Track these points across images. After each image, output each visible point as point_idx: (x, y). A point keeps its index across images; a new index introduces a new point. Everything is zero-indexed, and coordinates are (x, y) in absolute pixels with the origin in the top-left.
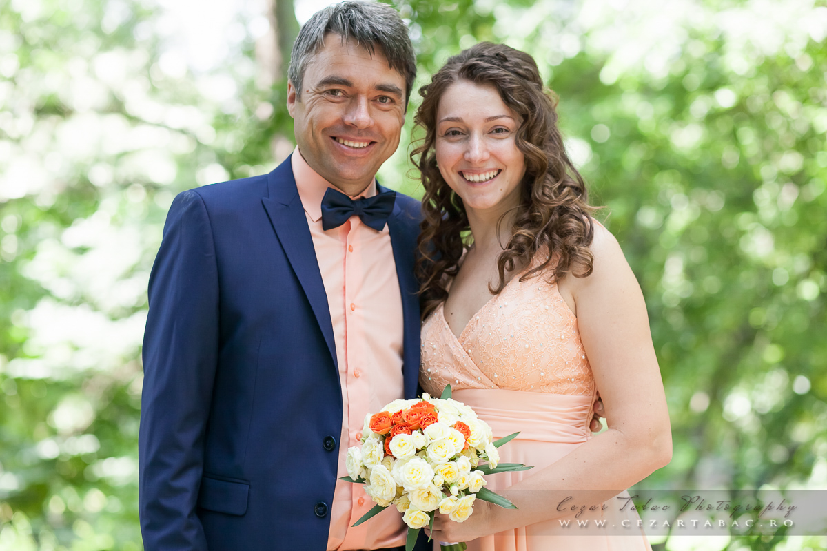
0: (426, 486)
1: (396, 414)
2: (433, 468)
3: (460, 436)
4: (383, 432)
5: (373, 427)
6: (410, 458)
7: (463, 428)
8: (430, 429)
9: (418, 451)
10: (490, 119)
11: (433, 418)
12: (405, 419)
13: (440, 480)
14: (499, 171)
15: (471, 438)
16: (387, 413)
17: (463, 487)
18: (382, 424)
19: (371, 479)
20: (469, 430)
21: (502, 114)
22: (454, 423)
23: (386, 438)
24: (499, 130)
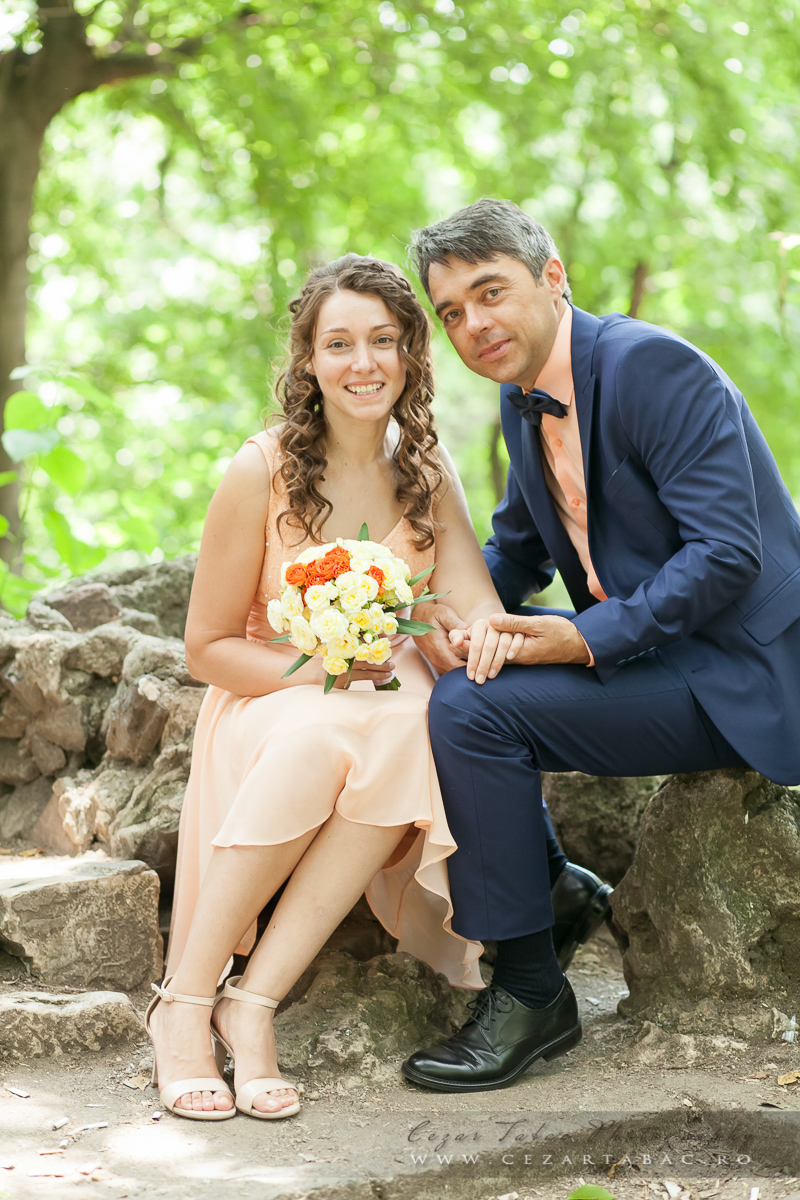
0: (341, 636)
1: (311, 565)
2: (347, 617)
3: (373, 583)
4: (300, 584)
5: (288, 580)
6: (324, 609)
7: (376, 573)
8: (342, 579)
9: (331, 601)
10: (377, 328)
11: (345, 567)
12: (318, 569)
13: (356, 629)
14: (383, 384)
15: (385, 582)
16: (300, 564)
17: (378, 632)
18: (296, 577)
19: (292, 630)
20: (382, 574)
21: (387, 323)
22: (368, 569)
23: (303, 589)
24: (382, 340)
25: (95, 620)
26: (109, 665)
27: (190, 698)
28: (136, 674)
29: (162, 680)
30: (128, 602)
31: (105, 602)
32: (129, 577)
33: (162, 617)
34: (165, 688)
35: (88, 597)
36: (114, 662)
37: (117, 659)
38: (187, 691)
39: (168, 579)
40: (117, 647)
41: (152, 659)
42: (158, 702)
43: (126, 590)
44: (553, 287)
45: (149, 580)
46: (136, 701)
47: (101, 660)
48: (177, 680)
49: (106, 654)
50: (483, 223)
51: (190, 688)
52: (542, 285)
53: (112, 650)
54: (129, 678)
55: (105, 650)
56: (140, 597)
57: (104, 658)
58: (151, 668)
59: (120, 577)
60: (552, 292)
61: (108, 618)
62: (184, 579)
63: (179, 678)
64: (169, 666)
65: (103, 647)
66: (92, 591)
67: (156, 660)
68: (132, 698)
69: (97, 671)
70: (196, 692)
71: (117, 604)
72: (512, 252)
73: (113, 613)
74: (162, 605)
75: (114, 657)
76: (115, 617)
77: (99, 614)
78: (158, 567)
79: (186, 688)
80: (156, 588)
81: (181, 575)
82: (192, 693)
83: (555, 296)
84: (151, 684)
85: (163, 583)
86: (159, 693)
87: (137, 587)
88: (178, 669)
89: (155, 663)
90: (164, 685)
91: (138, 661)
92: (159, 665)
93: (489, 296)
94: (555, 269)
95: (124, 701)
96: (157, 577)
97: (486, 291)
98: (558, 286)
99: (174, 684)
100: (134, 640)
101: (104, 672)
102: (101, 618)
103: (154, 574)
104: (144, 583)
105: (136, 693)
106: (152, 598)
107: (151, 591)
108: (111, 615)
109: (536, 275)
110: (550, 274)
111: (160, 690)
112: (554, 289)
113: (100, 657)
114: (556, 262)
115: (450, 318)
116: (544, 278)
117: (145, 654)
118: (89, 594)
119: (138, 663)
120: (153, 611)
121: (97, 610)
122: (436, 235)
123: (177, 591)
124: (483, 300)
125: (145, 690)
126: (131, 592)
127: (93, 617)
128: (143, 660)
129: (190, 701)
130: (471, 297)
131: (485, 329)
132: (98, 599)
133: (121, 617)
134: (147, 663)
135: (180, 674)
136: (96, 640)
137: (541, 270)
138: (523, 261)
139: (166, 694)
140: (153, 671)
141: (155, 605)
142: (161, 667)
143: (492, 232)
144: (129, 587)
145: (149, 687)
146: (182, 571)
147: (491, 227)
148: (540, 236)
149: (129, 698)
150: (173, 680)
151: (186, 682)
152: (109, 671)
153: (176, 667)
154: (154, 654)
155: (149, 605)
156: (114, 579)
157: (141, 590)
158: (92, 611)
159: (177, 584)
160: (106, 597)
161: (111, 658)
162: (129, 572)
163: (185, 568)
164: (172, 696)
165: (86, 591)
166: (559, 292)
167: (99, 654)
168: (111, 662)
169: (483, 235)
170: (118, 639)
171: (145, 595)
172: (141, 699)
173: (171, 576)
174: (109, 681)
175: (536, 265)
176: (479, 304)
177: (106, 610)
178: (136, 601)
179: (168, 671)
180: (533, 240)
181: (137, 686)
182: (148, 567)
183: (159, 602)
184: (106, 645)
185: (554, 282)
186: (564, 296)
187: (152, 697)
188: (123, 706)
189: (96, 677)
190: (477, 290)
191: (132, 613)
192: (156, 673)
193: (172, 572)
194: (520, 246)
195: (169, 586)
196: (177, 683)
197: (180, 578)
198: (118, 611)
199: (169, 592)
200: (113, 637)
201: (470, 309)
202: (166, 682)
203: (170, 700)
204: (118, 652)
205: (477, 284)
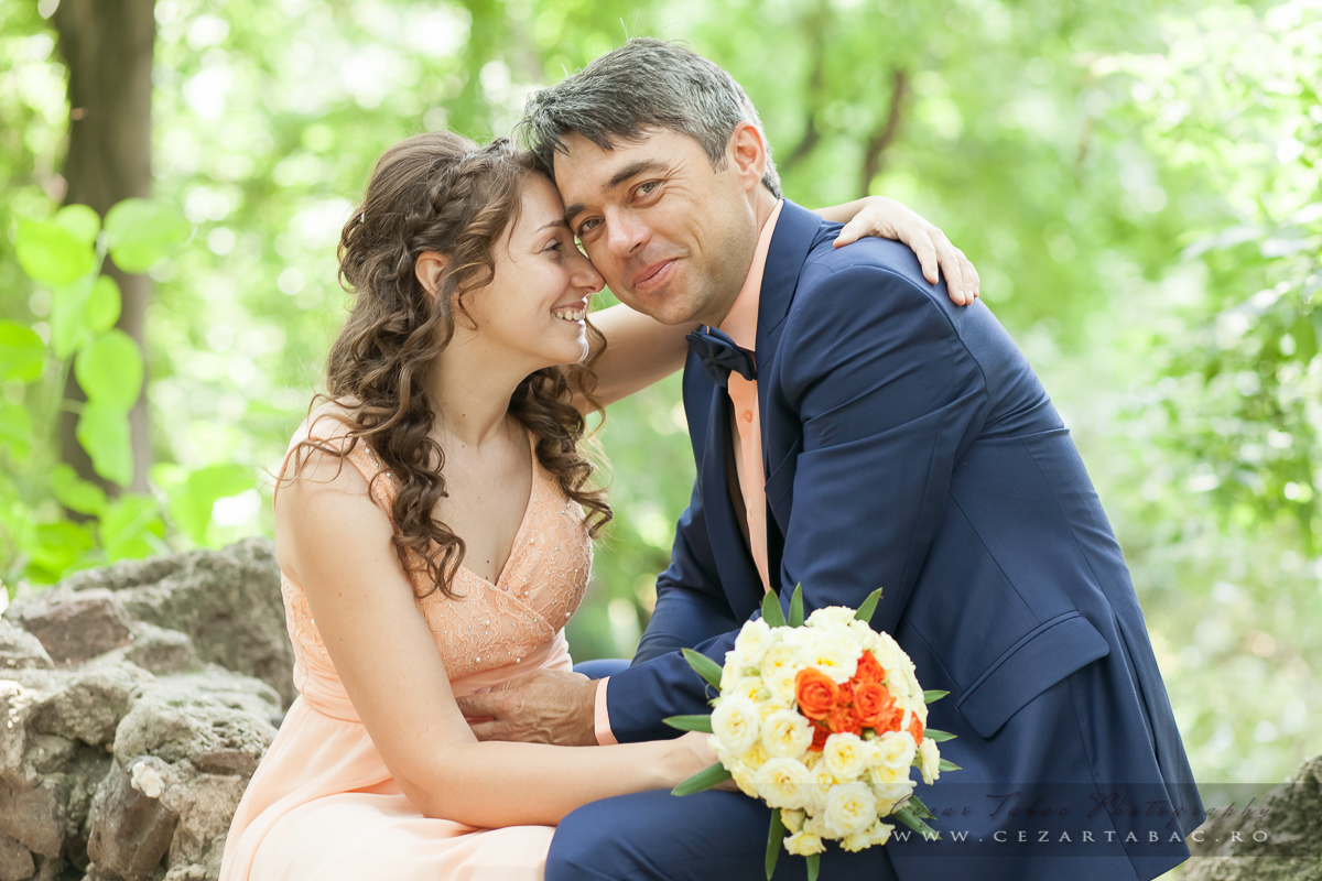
25: (92, 646)
26: (100, 727)
27: (212, 793)
28: (134, 752)
29: (171, 762)
30: (147, 614)
31: (107, 619)
32: (156, 573)
33: (200, 634)
34: (174, 777)
35: (83, 613)
36: (108, 724)
37: (112, 719)
38: (207, 781)
39: (209, 577)
40: (113, 701)
41: (157, 729)
42: (161, 800)
43: (147, 595)
44: (744, 167)
45: (182, 579)
46: (127, 797)
47: (88, 720)
48: (193, 763)
49: (96, 712)
50: (626, 80)
51: (212, 777)
52: (724, 168)
53: (104, 705)
54: (122, 756)
55: (94, 705)
56: (167, 605)
57: (92, 716)
58: (156, 743)
59: (141, 572)
60: (744, 177)
61: (112, 644)
62: (234, 578)
63: (196, 760)
64: (182, 740)
65: (90, 701)
66: (89, 602)
67: (164, 730)
68: (123, 792)
69: (81, 737)
70: (220, 783)
71: (126, 621)
72: (675, 122)
73: (121, 634)
74: (200, 617)
75: (107, 715)
76: (122, 641)
77: (99, 637)
78: (197, 557)
79: (206, 776)
80: (192, 592)
81: (229, 572)
82: (214, 784)
83: (749, 183)
84: (151, 772)
85: (202, 584)
86: (163, 785)
87: (163, 590)
88: (195, 747)
89: (162, 736)
90: (172, 772)
91: (136, 730)
92: (168, 739)
93: (641, 192)
94: (748, 141)
95: (112, 794)
96: (195, 574)
97: (635, 187)
98: (752, 167)
99: (188, 771)
100: (137, 691)
101: (93, 738)
102: (102, 643)
103: (190, 569)
104: (174, 585)
105: (128, 784)
106: (185, 607)
107: (184, 596)
108: (117, 639)
109: (714, 153)
110: (740, 149)
111: (165, 781)
112: (746, 173)
113: (85, 716)
114: (749, 129)
115: (586, 228)
116: (730, 156)
117: (147, 721)
118: (84, 608)
119: (136, 734)
120: (185, 627)
121: (96, 631)
122: (552, 101)
123: (223, 595)
124: (632, 200)
125: (142, 781)
126: (154, 597)
127: (90, 641)
128: (145, 729)
129: (212, 797)
130: (613, 199)
131: (638, 245)
132: (98, 615)
133: (132, 642)
134: (149, 735)
135: (197, 754)
136: (81, 691)
137: (723, 145)
138: (692, 135)
139: (175, 787)
140: (158, 747)
141: (188, 617)
142: (170, 742)
143: (641, 92)
144: (151, 589)
145: (149, 777)
146: (232, 566)
147: (640, 85)
148: (722, 93)
149: (118, 792)
150: (186, 764)
151: (208, 767)
152: (100, 736)
153: (193, 743)
154: (160, 722)
155: (180, 618)
156: (133, 574)
157: (168, 594)
158: (89, 632)
159: (223, 586)
160: (110, 612)
161: (103, 718)
162: (156, 566)
163: (235, 561)
164: (184, 790)
165: (80, 603)
166: (754, 176)
167: (85, 711)
168: (102, 723)
169: (622, 98)
170: (113, 689)
171: (174, 604)
172: (135, 794)
173: (215, 572)
174: (101, 751)
175: (713, 137)
176: (626, 206)
177: (110, 631)
178: (160, 612)
179: (180, 748)
180: (709, 99)
181: (130, 774)
182: (182, 558)
183: (195, 613)
184: (95, 698)
185: (746, 161)
186: (765, 182)
187: (151, 792)
188: (110, 801)
189: (80, 744)
190: (620, 186)
191: (149, 632)
192: (162, 750)
193: (216, 568)
194: (687, 112)
195: (210, 588)
196: (193, 768)
197: (227, 578)
198: (128, 632)
199: (211, 598)
200: (106, 686)
201: (612, 215)
202: (175, 767)
203: (181, 796)
204: (113, 708)
205: (619, 179)
